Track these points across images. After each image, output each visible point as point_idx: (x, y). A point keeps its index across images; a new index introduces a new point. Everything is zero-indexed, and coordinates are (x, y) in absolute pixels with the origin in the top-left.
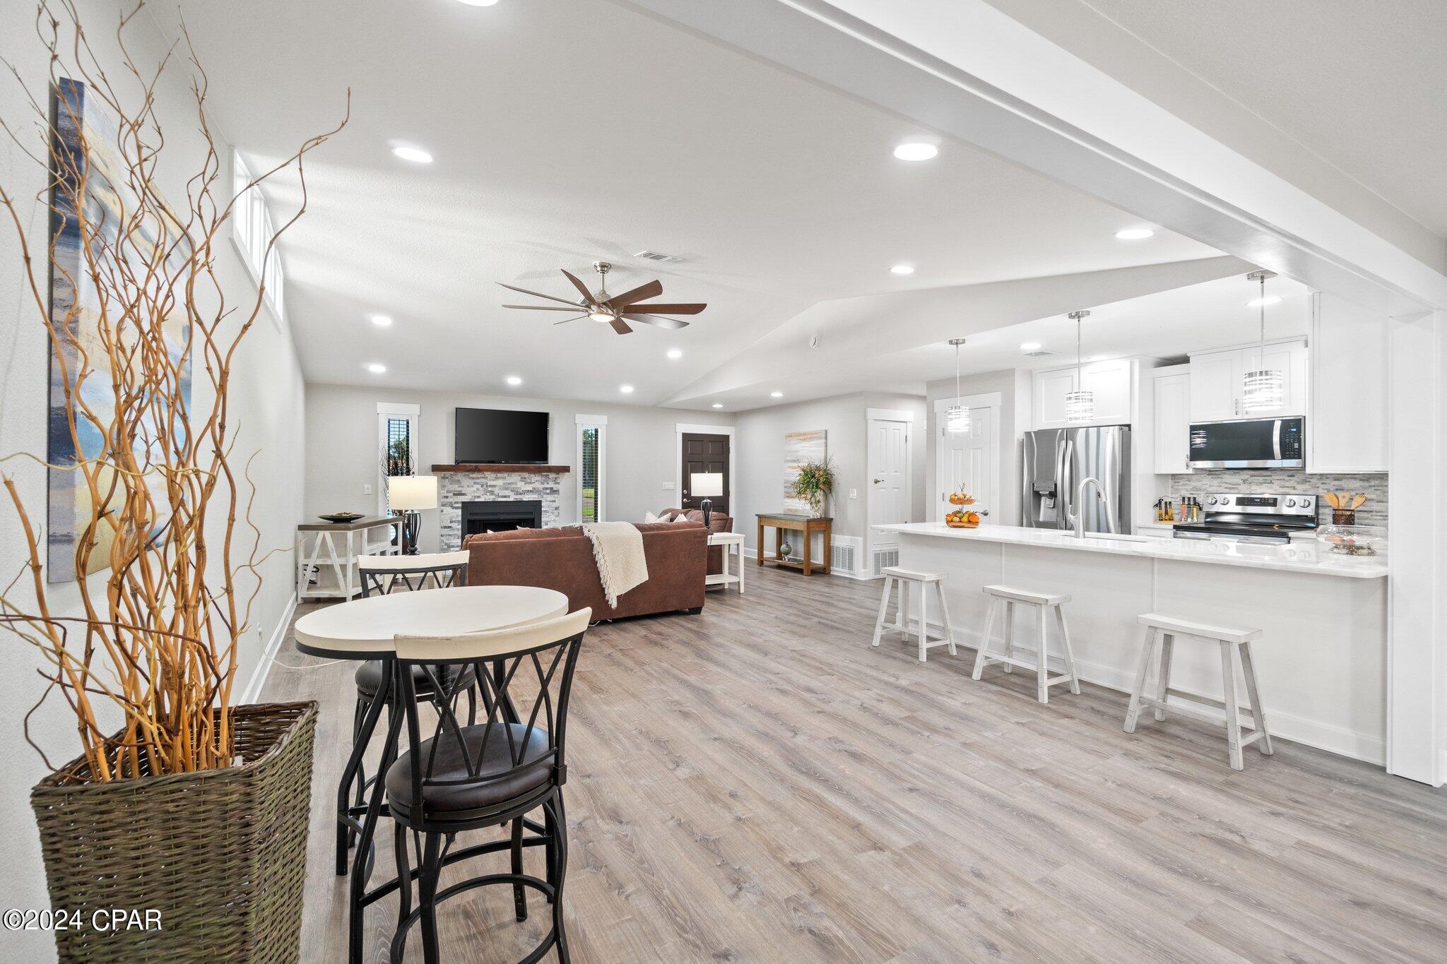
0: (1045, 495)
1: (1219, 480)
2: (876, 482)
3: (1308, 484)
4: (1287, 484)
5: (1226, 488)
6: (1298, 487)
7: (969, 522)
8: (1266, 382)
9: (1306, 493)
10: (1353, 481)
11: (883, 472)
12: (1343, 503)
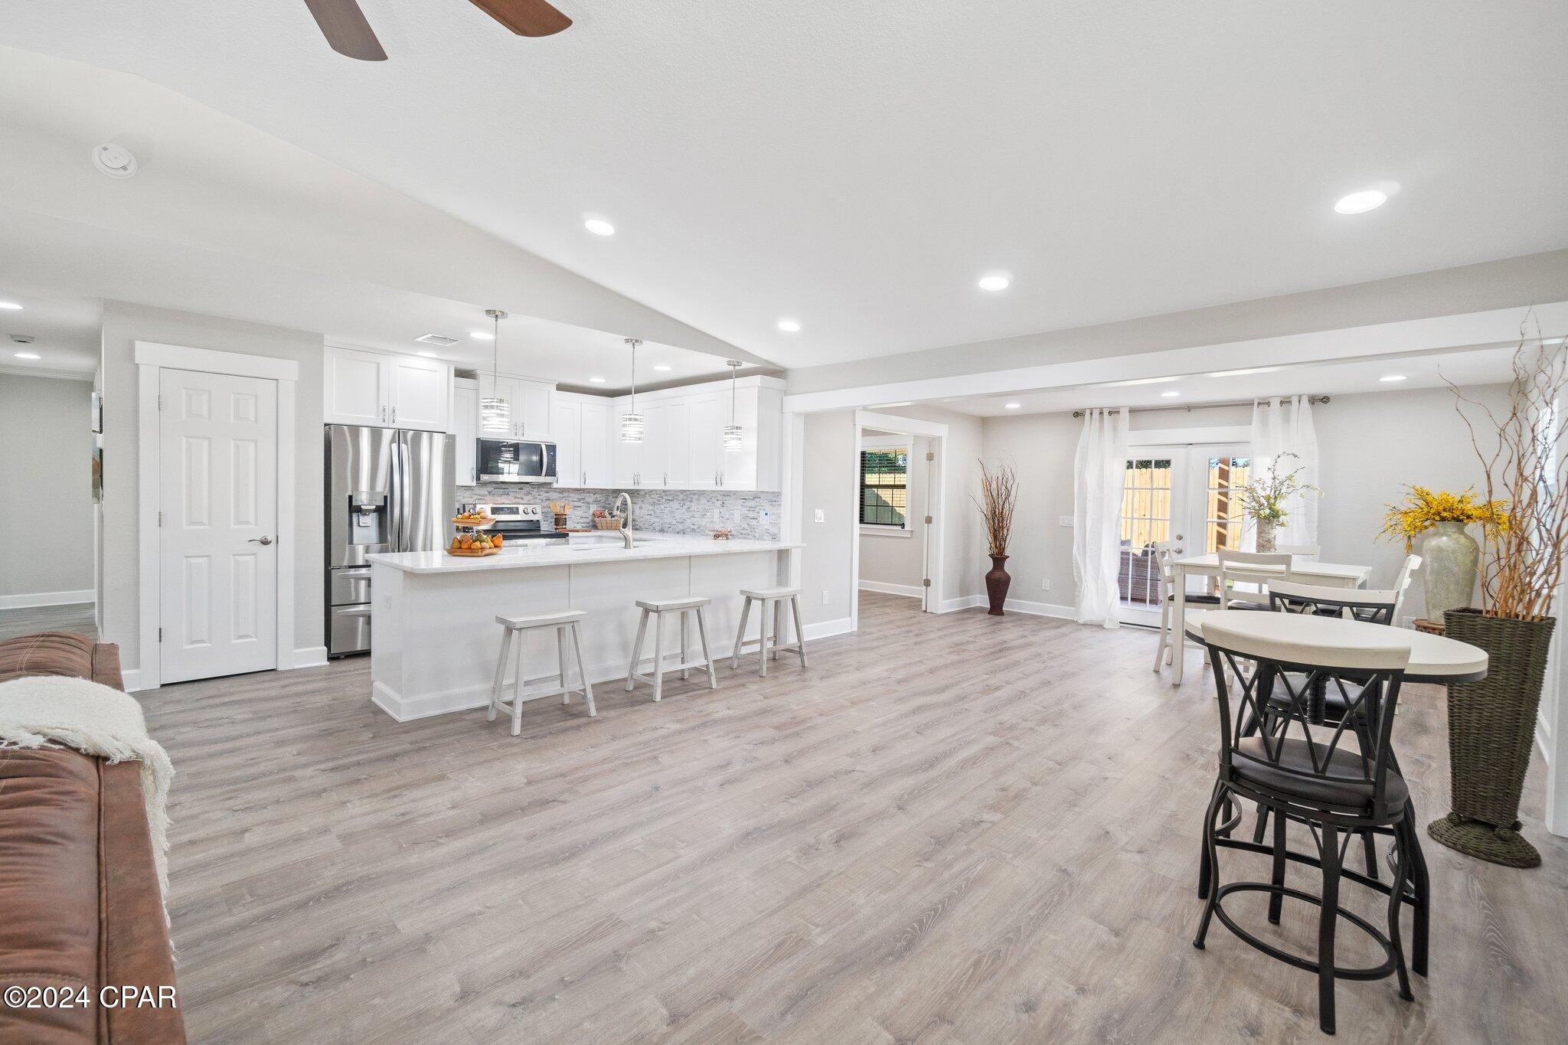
0: (366, 511)
12: (559, 510)
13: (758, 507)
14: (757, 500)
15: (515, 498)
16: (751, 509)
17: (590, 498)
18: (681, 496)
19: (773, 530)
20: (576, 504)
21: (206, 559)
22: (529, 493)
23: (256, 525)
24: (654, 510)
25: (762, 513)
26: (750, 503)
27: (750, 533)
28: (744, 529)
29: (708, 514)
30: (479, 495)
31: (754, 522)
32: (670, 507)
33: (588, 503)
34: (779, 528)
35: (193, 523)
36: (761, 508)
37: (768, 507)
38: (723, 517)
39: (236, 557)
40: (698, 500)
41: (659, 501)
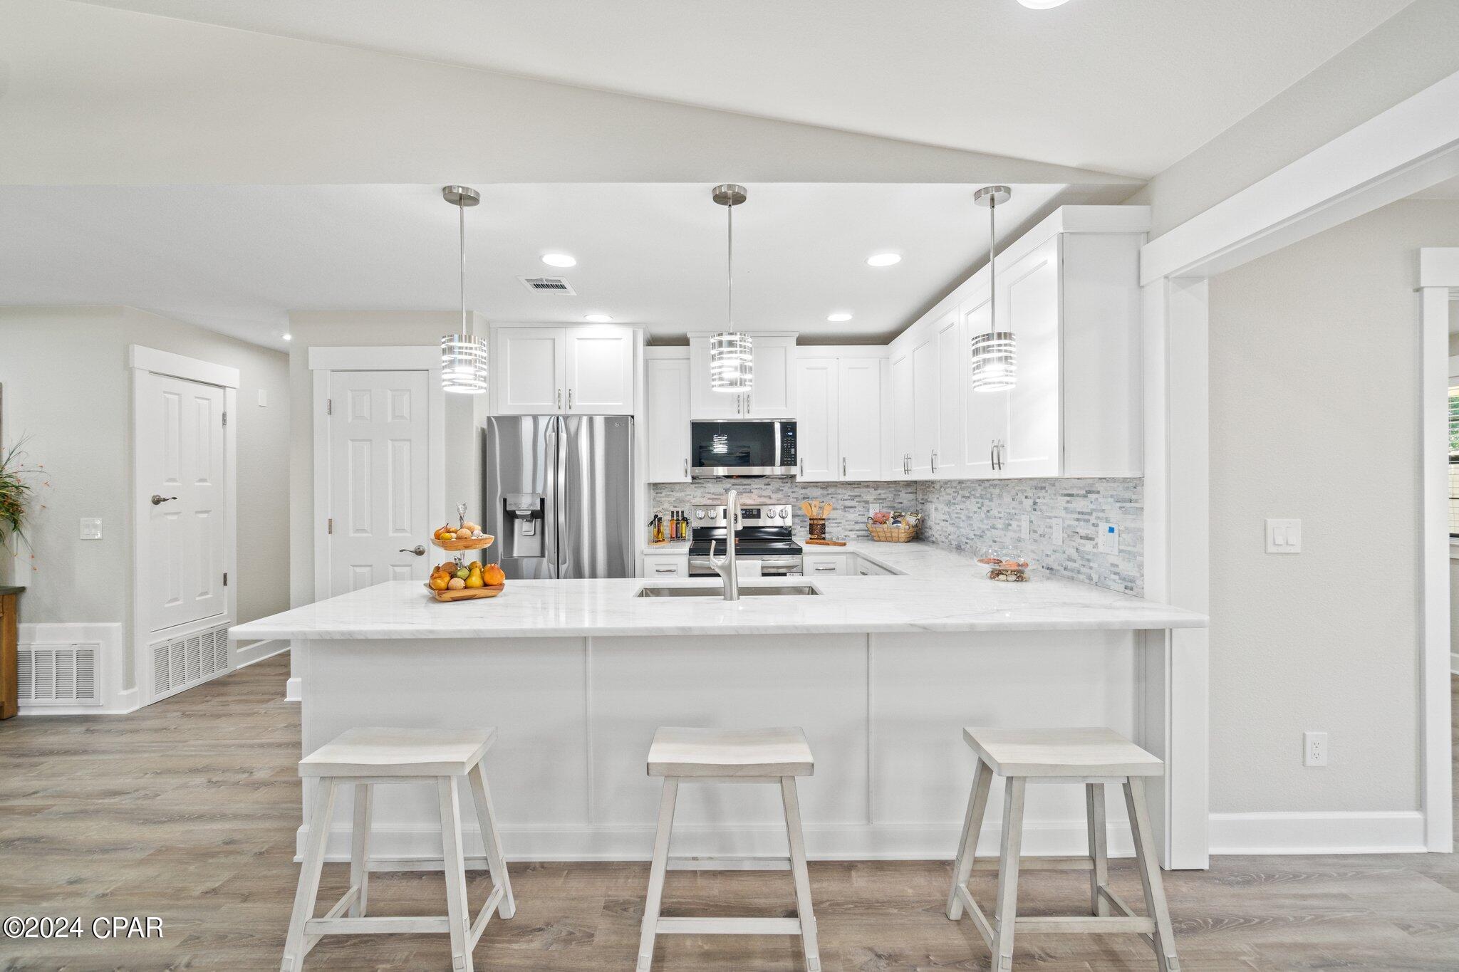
0: (522, 517)
1: (702, 490)
2: (157, 501)
3: (781, 492)
4: (764, 493)
5: (709, 499)
6: (775, 496)
7: (485, 585)
8: (1005, 348)
9: (779, 502)
10: (815, 489)
11: (173, 480)
12: (815, 512)
13: (1095, 514)
14: (1092, 497)
15: (760, 497)
16: (1083, 516)
17: (870, 495)
18: (979, 491)
19: (1127, 568)
20: (848, 503)
21: (368, 568)
22: (779, 490)
23: (411, 534)
24: (949, 514)
25: (1104, 527)
26: (1080, 504)
27: (1083, 570)
28: (1070, 559)
29: (1014, 524)
30: (713, 494)
31: (1088, 546)
32: (968, 509)
33: (867, 502)
34: (1141, 566)
35: (357, 531)
36: (1101, 515)
37: (1114, 514)
38: (1035, 532)
39: (395, 568)
40: (1000, 496)
41: (954, 498)
